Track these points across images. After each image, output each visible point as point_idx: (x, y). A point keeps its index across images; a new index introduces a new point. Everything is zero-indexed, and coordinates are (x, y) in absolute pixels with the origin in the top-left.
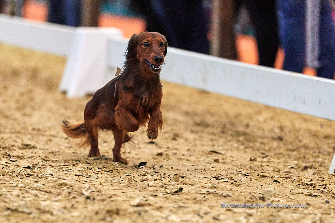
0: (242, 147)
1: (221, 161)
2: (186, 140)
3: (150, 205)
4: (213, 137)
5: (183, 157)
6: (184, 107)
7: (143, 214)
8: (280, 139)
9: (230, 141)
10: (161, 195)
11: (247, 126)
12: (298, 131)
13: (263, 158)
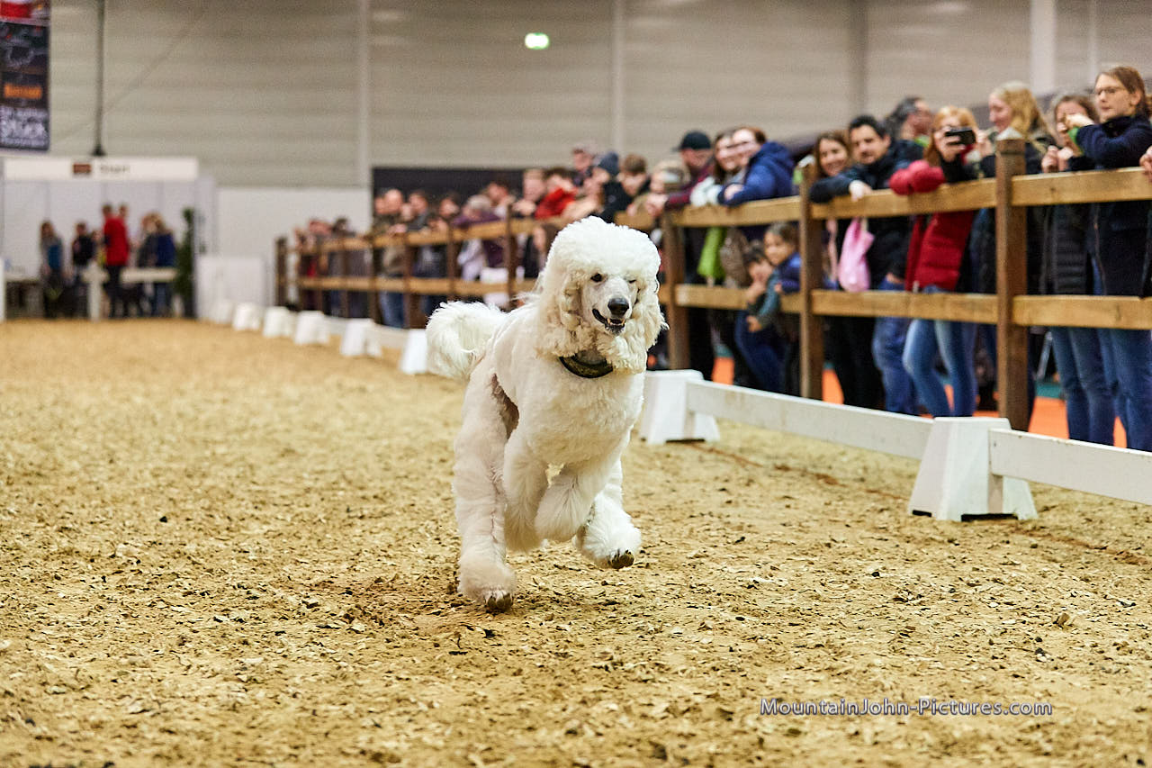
0: (819, 491)
1: (792, 506)
2: (761, 485)
3: (708, 556)
4: (791, 481)
5: (752, 504)
6: (767, 451)
7: (698, 566)
8: (862, 480)
9: (808, 484)
10: (722, 545)
11: (830, 468)
12: (882, 471)
13: (839, 501)
